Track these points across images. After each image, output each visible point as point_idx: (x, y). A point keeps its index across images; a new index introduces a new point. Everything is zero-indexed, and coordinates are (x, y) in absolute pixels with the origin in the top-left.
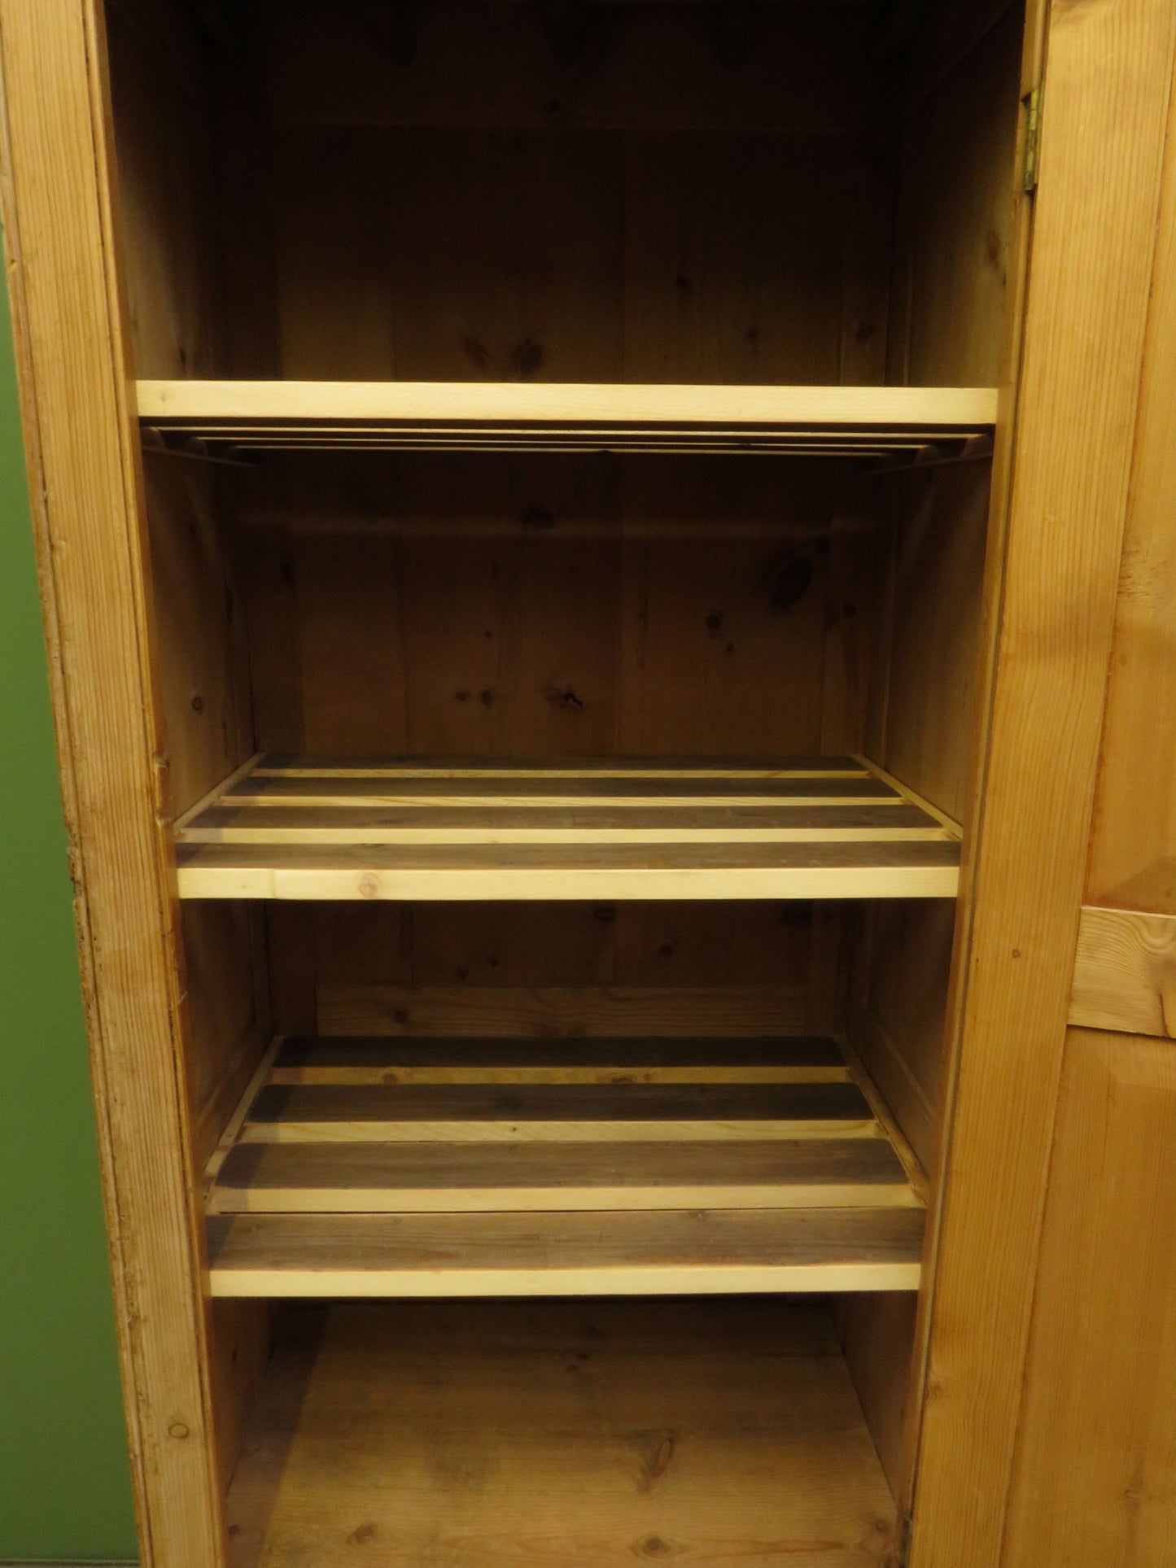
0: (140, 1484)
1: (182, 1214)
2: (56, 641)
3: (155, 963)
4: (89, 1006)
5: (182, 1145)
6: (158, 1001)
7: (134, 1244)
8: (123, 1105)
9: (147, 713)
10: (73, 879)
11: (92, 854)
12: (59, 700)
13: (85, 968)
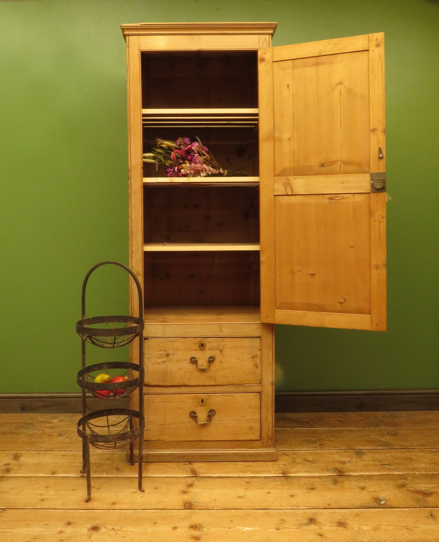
0: (130, 285)
1: (141, 233)
2: (130, 143)
3: (140, 191)
4: (130, 198)
6: (140, 197)
7: (133, 239)
8: (133, 214)
10: (129, 178)
11: (132, 174)
12: (129, 151)
13: (130, 192)
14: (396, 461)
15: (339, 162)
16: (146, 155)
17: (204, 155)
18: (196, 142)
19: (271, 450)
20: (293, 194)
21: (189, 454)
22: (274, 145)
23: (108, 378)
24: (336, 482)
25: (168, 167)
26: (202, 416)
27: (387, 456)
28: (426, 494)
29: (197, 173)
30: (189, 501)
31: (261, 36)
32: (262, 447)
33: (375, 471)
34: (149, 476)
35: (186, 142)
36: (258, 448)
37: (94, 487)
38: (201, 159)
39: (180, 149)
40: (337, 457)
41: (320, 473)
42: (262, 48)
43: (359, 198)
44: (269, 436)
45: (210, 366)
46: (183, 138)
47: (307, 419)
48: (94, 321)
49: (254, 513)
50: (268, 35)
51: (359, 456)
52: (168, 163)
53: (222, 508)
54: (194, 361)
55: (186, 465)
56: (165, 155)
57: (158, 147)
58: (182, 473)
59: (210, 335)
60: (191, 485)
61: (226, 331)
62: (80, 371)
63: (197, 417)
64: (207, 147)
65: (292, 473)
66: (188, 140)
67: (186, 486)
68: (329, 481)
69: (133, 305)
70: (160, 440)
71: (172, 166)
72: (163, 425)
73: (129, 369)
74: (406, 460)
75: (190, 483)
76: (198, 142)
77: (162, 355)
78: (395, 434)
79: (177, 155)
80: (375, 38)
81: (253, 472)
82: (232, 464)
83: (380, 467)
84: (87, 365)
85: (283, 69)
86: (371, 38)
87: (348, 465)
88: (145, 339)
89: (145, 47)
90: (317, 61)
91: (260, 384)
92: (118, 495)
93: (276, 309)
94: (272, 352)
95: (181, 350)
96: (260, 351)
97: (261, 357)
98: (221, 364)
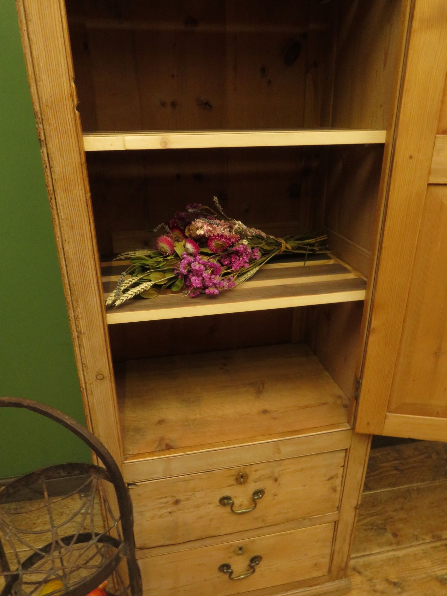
0: (86, 399)
3: (79, 176)
4: (51, 199)
5: (94, 258)
6: (81, 194)
8: (69, 242)
9: (68, 58)
10: (40, 140)
11: (48, 127)
13: (49, 181)
19: (342, 583)
26: (239, 566)
32: (329, 582)
45: (255, 505)
54: (226, 502)
59: (256, 460)
61: (287, 451)
63: (232, 572)
72: (174, 589)
77: (166, 503)
88: (130, 485)
91: (336, 511)
93: (390, 412)
94: (363, 467)
95: (203, 490)
96: (343, 468)
97: (344, 477)
98: (275, 497)
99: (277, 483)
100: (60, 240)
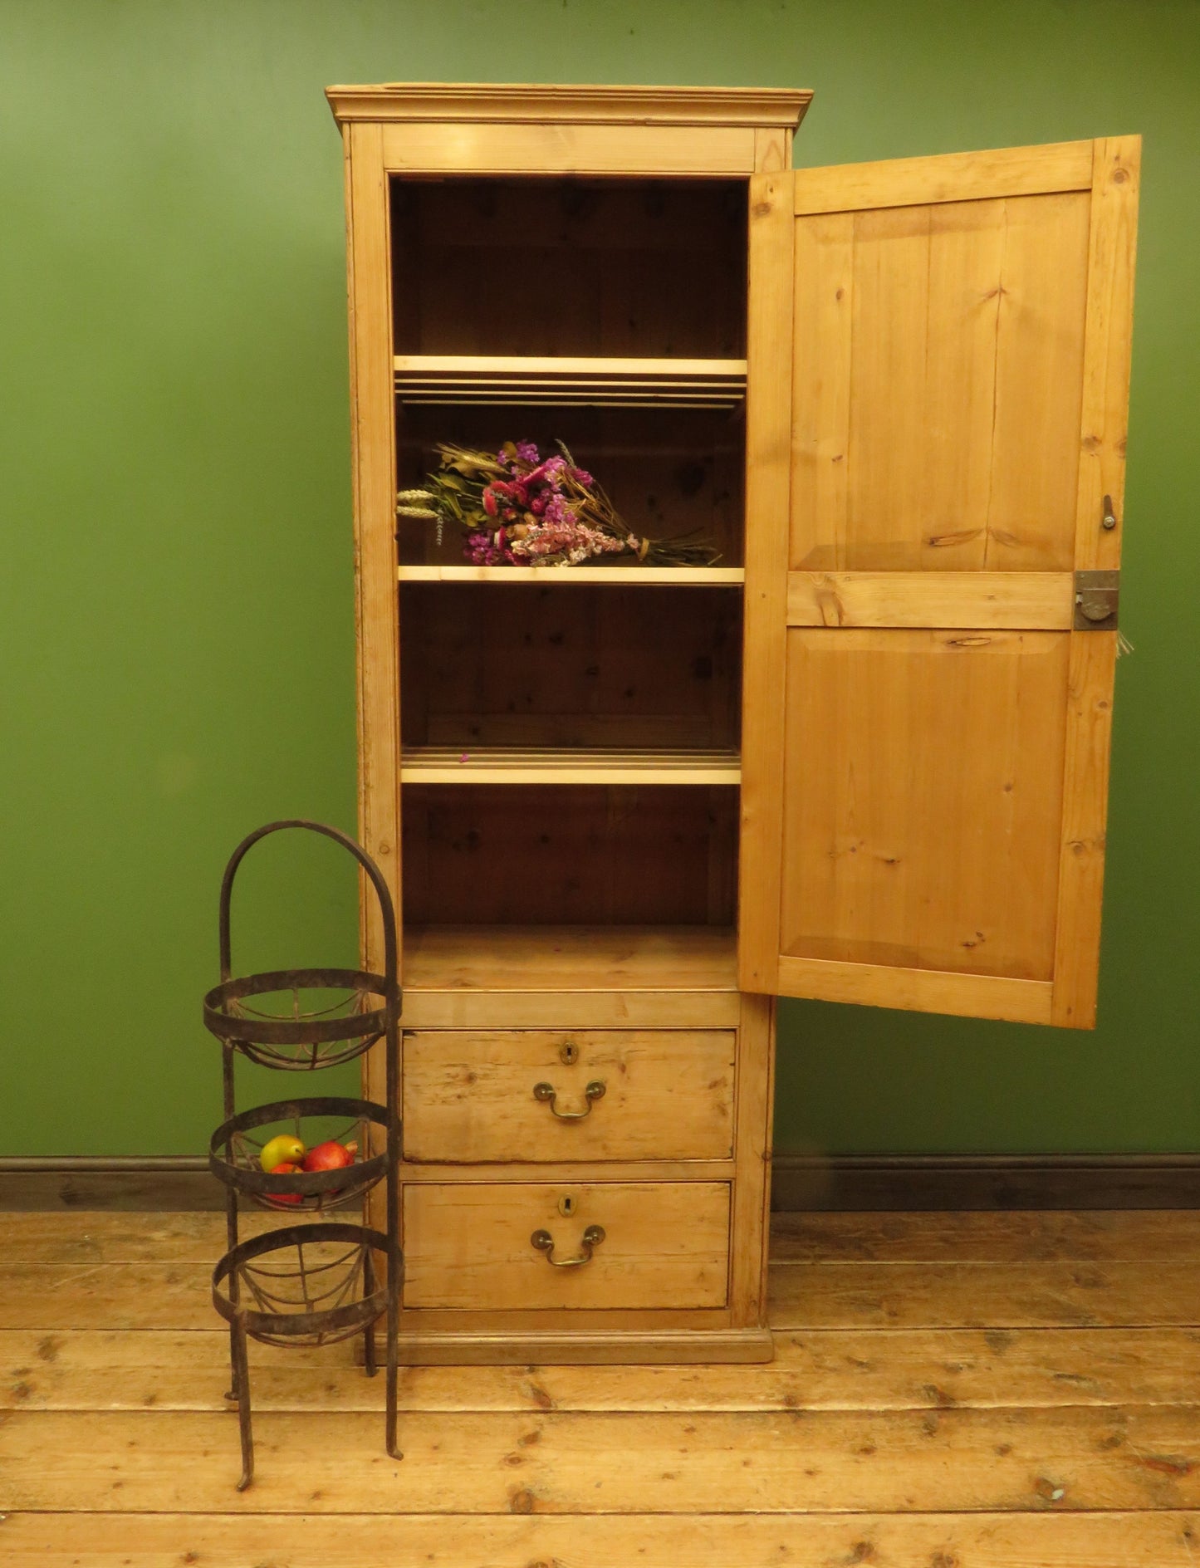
1: (393, 729)
2: (357, 460)
3: (389, 605)
4: (359, 627)
6: (389, 624)
8: (370, 674)
10: (356, 567)
11: (365, 556)
13: (358, 608)
14: (1095, 1366)
15: (983, 536)
16: (407, 495)
17: (582, 497)
18: (558, 458)
19: (756, 1335)
20: (844, 624)
21: (530, 1343)
22: (791, 475)
23: (297, 1150)
24: (930, 1430)
25: (472, 531)
26: (567, 1243)
27: (1070, 1348)
28: (1175, 1468)
29: (559, 551)
30: (526, 1487)
31: (761, 131)
32: (731, 1327)
33: (1036, 1395)
34: (418, 1409)
35: (526, 458)
36: (721, 1329)
37: (262, 1444)
38: (572, 508)
39: (509, 478)
40: (935, 1352)
41: (887, 1403)
42: (763, 170)
43: (1038, 646)
44: (751, 1297)
45: (590, 1109)
46: (519, 443)
47: (857, 1234)
48: (256, 985)
49: (706, 1526)
50: (784, 130)
51: (997, 1349)
52: (473, 519)
53: (615, 1511)
54: (544, 1094)
55: (521, 1373)
56: (463, 495)
57: (442, 471)
58: (508, 1401)
59: (588, 1022)
60: (532, 1439)
61: (636, 1014)
62: (220, 1128)
63: (552, 1246)
64: (591, 473)
65: (813, 1402)
66: (532, 449)
67: (519, 1441)
68: (913, 1427)
69: (369, 938)
70: (449, 1306)
71: (483, 529)
72: (457, 1267)
73: (359, 1119)
74: (1122, 1362)
75: (530, 1431)
76: (564, 457)
77: (453, 1077)
78: (1095, 1283)
79: (501, 496)
80: (1112, 151)
81: (703, 1398)
82: (647, 1370)
83: (1054, 1382)
84: (240, 1108)
85: (827, 240)
86: (1099, 153)
87: (966, 1378)
88: (406, 1032)
89: (402, 161)
90: (931, 221)
91: (729, 1158)
92: (329, 1469)
93: (782, 954)
94: (766, 1071)
95: (508, 1064)
96: (733, 1067)
97: (736, 1084)
98: (623, 1103)
99: (626, 1075)
100: (361, 671)
